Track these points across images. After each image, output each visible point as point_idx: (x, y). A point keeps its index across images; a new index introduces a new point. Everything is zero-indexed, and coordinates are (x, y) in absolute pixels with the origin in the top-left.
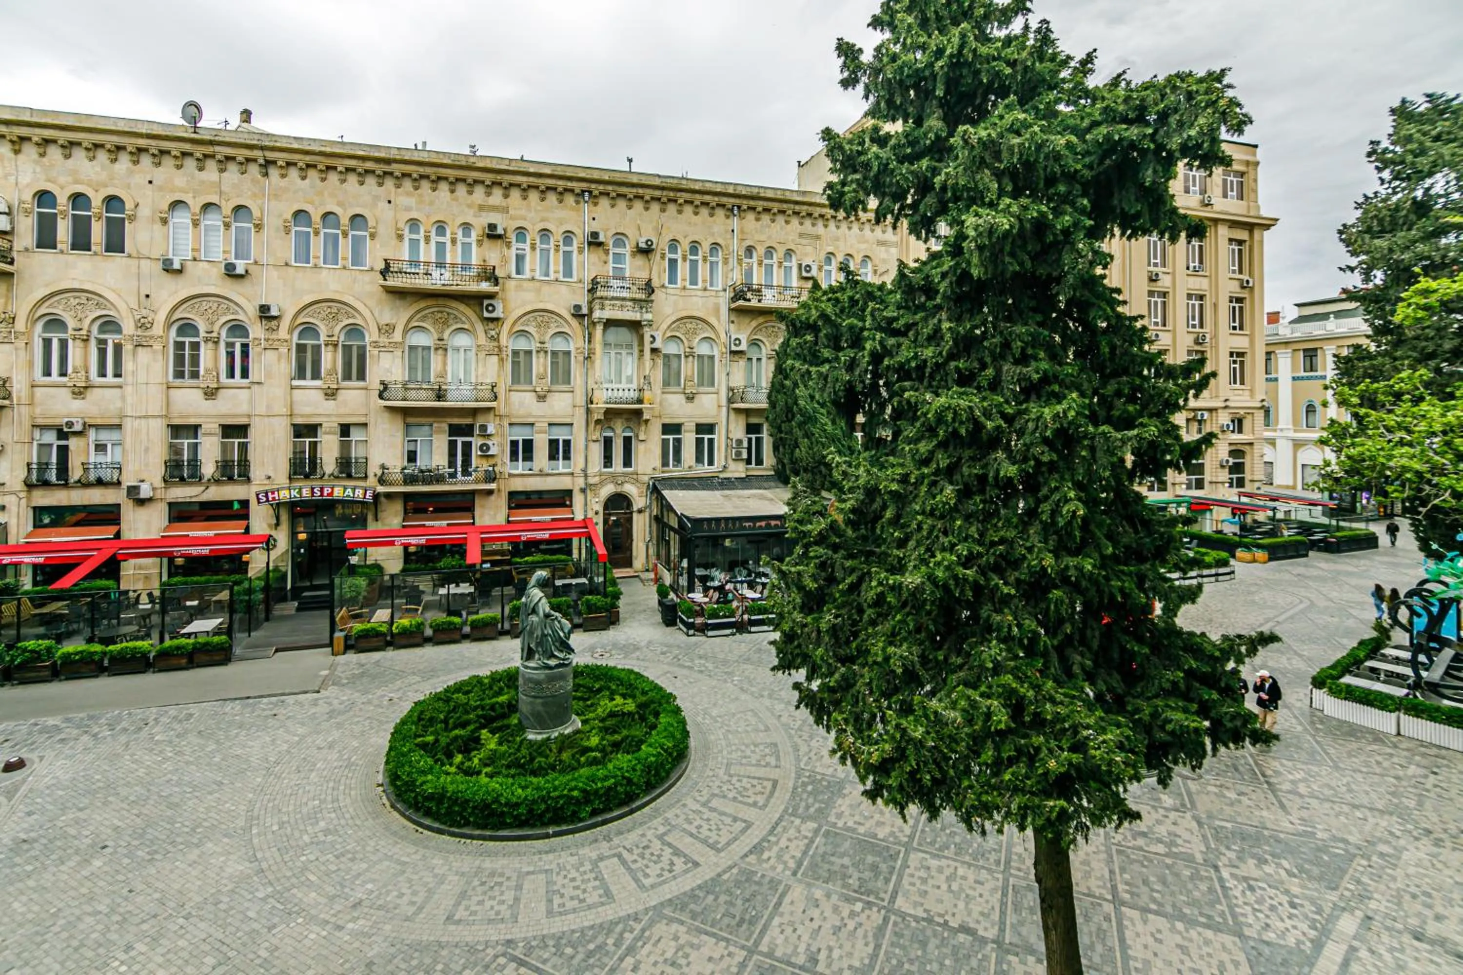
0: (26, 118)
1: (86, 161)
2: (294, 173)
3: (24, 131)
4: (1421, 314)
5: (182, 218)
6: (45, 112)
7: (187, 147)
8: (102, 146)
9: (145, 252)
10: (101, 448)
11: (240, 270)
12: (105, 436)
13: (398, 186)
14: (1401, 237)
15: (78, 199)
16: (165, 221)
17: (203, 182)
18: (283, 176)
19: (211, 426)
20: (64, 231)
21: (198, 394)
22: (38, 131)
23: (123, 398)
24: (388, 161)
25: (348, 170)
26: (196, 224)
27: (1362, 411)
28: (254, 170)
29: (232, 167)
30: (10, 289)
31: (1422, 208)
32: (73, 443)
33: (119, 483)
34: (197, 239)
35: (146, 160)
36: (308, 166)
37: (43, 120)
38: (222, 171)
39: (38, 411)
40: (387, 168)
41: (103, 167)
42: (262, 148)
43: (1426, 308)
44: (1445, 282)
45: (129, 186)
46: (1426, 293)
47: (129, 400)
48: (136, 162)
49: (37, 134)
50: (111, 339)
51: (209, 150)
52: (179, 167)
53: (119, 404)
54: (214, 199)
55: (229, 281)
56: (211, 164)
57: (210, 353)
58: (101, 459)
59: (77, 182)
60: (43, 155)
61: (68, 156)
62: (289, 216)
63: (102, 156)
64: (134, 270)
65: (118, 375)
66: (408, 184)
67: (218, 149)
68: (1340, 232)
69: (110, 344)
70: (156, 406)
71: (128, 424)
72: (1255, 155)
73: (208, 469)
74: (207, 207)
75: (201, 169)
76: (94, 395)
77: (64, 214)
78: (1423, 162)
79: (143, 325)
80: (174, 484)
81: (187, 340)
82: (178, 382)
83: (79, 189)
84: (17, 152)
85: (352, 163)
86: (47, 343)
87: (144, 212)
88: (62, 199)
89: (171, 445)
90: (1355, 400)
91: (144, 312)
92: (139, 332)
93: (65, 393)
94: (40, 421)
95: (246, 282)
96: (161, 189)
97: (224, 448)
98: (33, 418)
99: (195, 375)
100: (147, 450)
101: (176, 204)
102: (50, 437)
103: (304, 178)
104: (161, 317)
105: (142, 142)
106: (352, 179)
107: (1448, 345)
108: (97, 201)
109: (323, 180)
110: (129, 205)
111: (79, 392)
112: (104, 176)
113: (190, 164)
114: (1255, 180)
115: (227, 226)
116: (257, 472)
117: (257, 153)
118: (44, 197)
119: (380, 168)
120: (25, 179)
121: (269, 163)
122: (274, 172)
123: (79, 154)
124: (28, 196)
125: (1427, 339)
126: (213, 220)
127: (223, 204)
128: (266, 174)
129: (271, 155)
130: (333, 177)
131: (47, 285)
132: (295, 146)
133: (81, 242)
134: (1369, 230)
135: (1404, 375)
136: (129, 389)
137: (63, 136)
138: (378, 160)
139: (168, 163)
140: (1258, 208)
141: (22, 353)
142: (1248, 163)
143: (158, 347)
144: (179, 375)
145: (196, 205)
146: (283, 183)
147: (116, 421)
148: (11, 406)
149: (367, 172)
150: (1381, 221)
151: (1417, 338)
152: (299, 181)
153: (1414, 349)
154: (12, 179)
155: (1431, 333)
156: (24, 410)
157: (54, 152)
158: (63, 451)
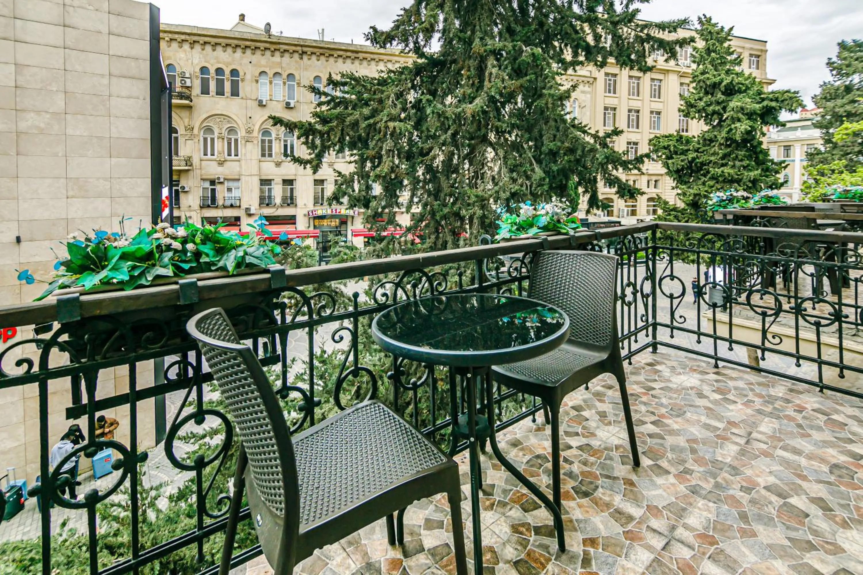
0: (195, 32)
1: (222, 53)
2: (314, 57)
3: (196, 38)
4: (844, 137)
5: (264, 80)
6: (203, 29)
7: (267, 45)
8: (230, 45)
9: (249, 96)
10: (229, 190)
11: (292, 105)
12: (231, 184)
13: (360, 64)
14: (839, 102)
15: (219, 71)
16: (257, 81)
17: (273, 62)
18: (309, 59)
19: (278, 180)
20: (213, 86)
21: (273, 165)
22: (202, 38)
23: (240, 166)
24: (357, 52)
25: (339, 56)
26: (271, 83)
27: (818, 177)
28: (296, 56)
29: (287, 55)
30: (191, 113)
31: (848, 89)
32: (218, 187)
33: (240, 206)
34: (271, 90)
35: (249, 52)
36: (321, 54)
37: (203, 33)
38: (282, 57)
39: (203, 172)
40: (357, 55)
41: (229, 55)
42: (302, 46)
43: (847, 134)
44: (855, 124)
45: (241, 64)
46: (846, 129)
47: (244, 167)
48: (244, 53)
49: (202, 39)
50: (233, 137)
51: (277, 47)
52: (263, 55)
53: (238, 169)
54: (279, 71)
55: (286, 110)
56: (277, 54)
57: (277, 145)
58: (230, 195)
59: (219, 62)
60: (203, 50)
61: (214, 50)
62: (312, 79)
63: (229, 50)
64: (244, 105)
65: (236, 155)
66: (365, 63)
67: (281, 46)
68: (813, 98)
69: (233, 140)
70: (255, 171)
71: (243, 178)
72: (765, 46)
73: (278, 201)
74: (276, 74)
75: (273, 56)
76: (227, 164)
77: (212, 77)
78: (851, 70)
79: (249, 131)
80: (263, 207)
81: (267, 139)
82: (263, 159)
83: (220, 66)
84: (192, 48)
85: (341, 53)
86: (205, 140)
87: (248, 77)
88: (212, 71)
89: (261, 189)
90: (816, 173)
91: (249, 125)
92: (247, 135)
93: (215, 164)
94: (204, 177)
95: (294, 111)
96: (255, 65)
97: (284, 191)
98: (201, 175)
99: (270, 155)
100: (251, 191)
101: (263, 73)
102: (207, 185)
103: (318, 60)
104: (257, 128)
105: (248, 43)
106: (340, 60)
107: (856, 149)
108: (227, 72)
109: (327, 61)
110: (241, 74)
111: (221, 163)
112: (230, 60)
113: (268, 53)
114: (765, 60)
115: (284, 83)
116: (300, 201)
117: (299, 49)
118: (204, 70)
119: (353, 55)
120: (196, 61)
121: (304, 53)
122: (305, 57)
123: (219, 49)
124: (198, 70)
125: (848, 146)
126: (278, 81)
127: (283, 73)
128: (302, 58)
129: (305, 49)
130: (332, 60)
131: (207, 112)
132: (314, 44)
133: (220, 92)
134: (825, 98)
135: (836, 162)
136: (243, 162)
137: (213, 41)
138: (353, 51)
139: (258, 53)
140: (766, 74)
141: (197, 144)
142: (762, 51)
143: (256, 142)
144: (263, 155)
145: (271, 73)
146: (309, 62)
147: (237, 177)
148: (193, 170)
149: (347, 57)
150: (831, 95)
151: (843, 146)
152: (316, 61)
153: (842, 151)
154: (190, 61)
155: (850, 144)
156: (198, 171)
157: (208, 48)
158: (213, 191)
